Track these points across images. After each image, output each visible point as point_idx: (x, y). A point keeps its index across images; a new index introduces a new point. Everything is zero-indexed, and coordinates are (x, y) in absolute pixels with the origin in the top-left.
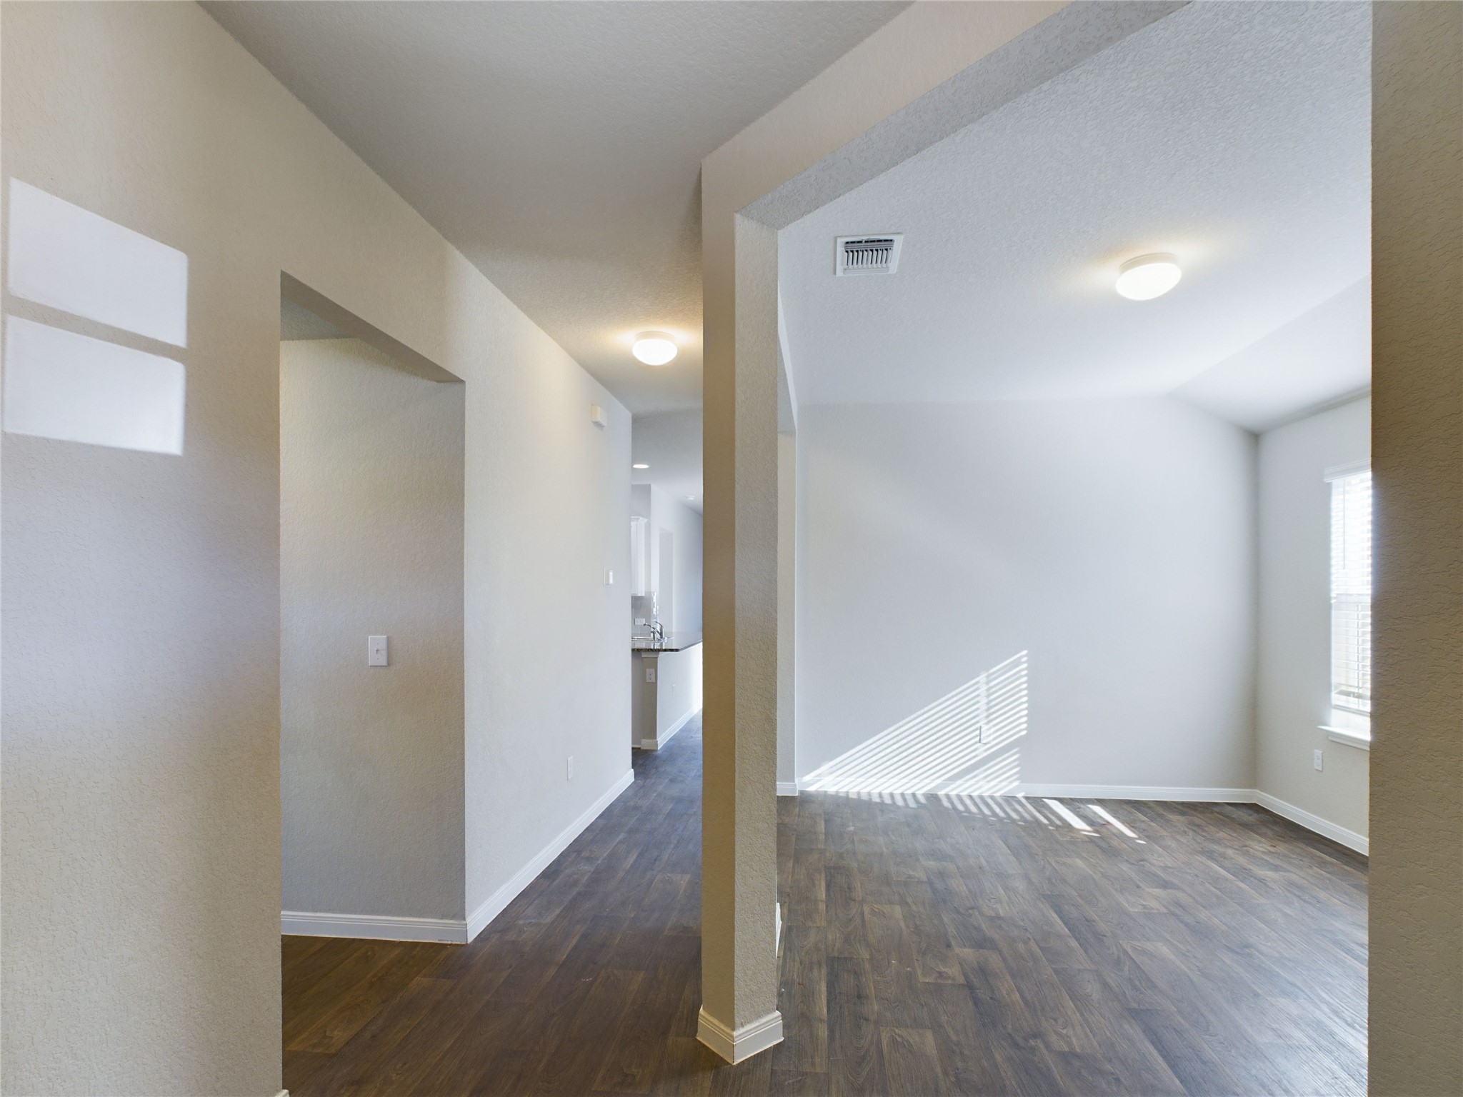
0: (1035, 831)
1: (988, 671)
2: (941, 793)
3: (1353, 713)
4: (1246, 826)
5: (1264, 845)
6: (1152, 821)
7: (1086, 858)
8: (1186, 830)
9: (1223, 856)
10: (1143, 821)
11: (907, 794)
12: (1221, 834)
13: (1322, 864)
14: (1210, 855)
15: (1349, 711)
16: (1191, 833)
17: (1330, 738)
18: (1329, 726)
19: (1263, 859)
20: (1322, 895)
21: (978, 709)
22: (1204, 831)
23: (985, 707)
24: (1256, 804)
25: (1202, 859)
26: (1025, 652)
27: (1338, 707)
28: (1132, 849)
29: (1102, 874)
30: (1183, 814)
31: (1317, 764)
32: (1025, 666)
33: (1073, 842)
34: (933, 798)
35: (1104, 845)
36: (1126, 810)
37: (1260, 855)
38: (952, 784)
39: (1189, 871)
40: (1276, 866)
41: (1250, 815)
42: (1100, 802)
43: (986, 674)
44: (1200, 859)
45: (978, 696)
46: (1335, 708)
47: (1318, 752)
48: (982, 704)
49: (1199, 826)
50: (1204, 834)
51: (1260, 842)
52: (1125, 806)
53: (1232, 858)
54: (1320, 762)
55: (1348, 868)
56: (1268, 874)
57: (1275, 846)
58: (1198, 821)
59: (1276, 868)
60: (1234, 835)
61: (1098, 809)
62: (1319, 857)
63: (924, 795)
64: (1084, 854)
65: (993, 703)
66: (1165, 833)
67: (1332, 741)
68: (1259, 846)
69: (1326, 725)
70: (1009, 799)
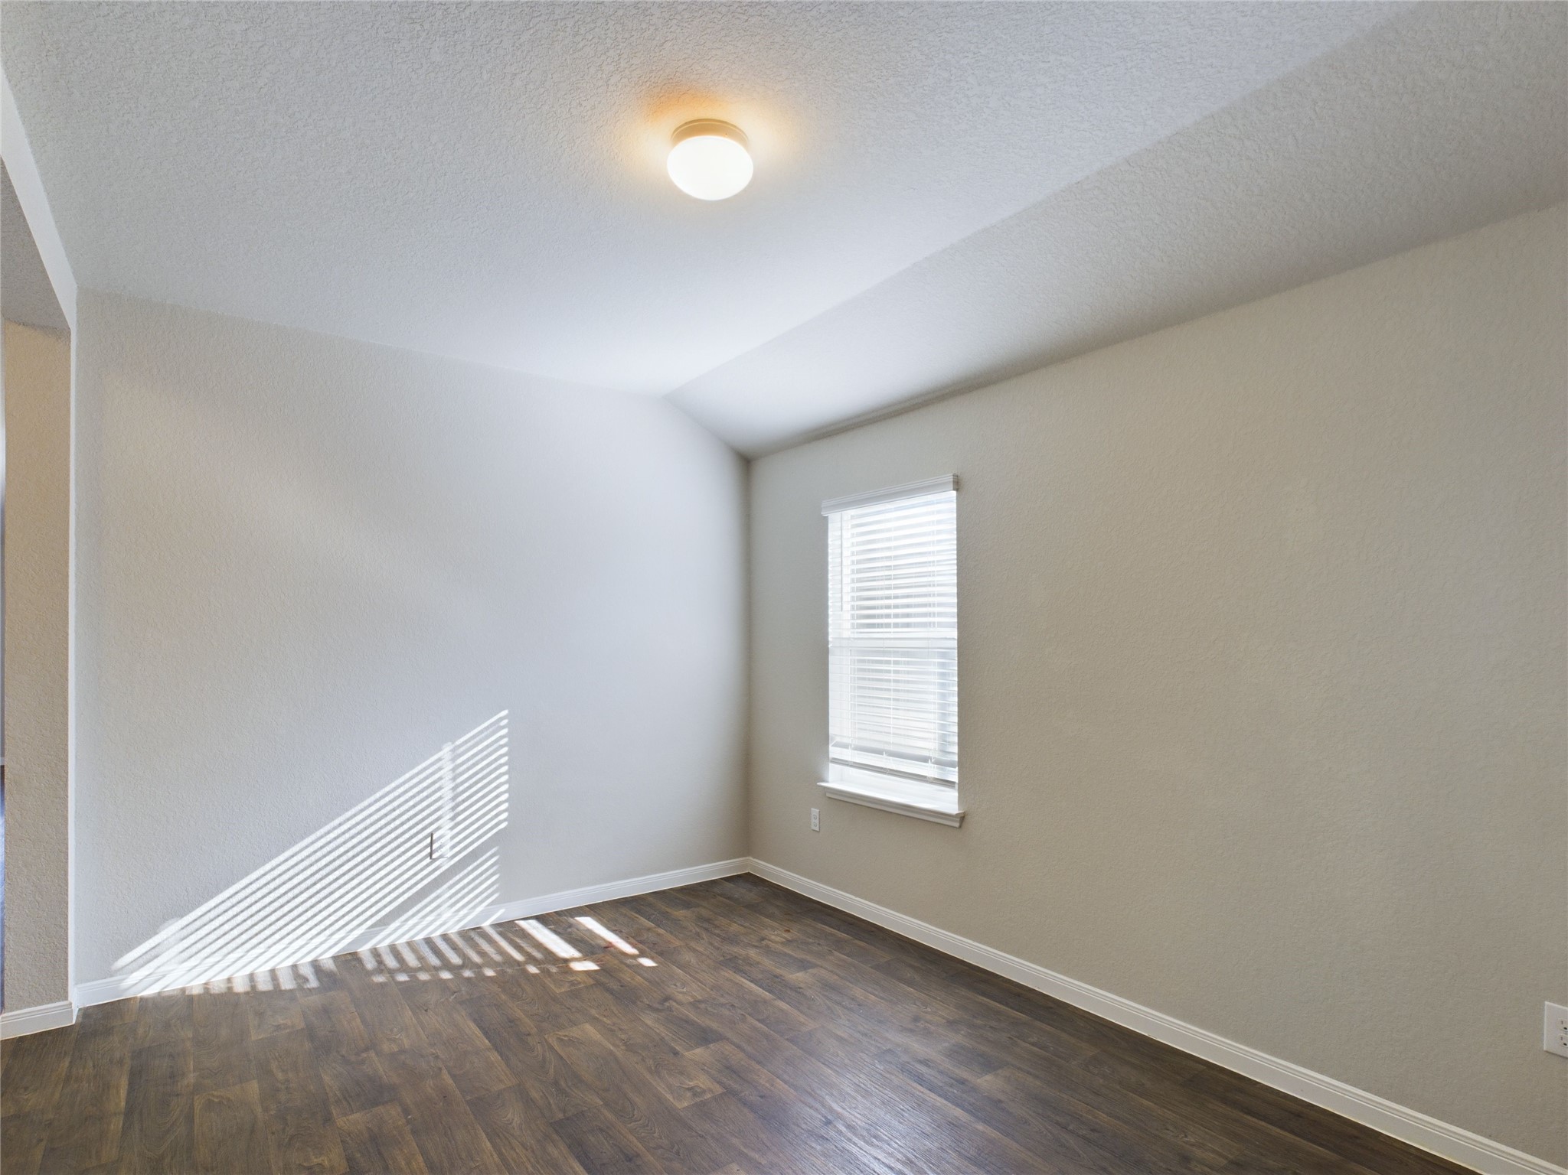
0: (520, 985)
1: (453, 743)
2: (364, 950)
3: (851, 766)
4: (752, 907)
5: (780, 933)
6: (659, 926)
7: (597, 1019)
8: (698, 930)
9: (747, 960)
10: (649, 929)
11: (302, 965)
12: (735, 928)
13: (839, 945)
14: (733, 963)
15: (847, 765)
16: (704, 935)
17: (828, 795)
18: (827, 782)
19: (786, 954)
20: (858, 992)
21: (440, 798)
22: (717, 927)
23: (451, 795)
24: (749, 874)
25: (728, 974)
26: (505, 713)
27: (837, 761)
28: (650, 982)
29: (625, 1044)
30: (687, 906)
31: (815, 824)
32: (504, 731)
33: (575, 994)
34: (349, 960)
35: (614, 985)
36: (625, 915)
37: (780, 947)
38: (382, 930)
39: (723, 1000)
40: (802, 961)
41: (750, 891)
42: (592, 910)
43: (452, 747)
44: (726, 974)
45: (440, 779)
46: (832, 762)
47: (815, 811)
48: (447, 793)
49: (708, 920)
50: (717, 932)
51: (773, 929)
52: (624, 910)
53: (758, 963)
54: (817, 821)
55: (862, 944)
56: (797, 977)
57: (789, 931)
58: (704, 912)
59: (803, 965)
60: (746, 924)
61: (589, 923)
62: (832, 934)
63: (335, 958)
64: (593, 1012)
65: (461, 788)
66: (678, 943)
67: (830, 798)
68: (776, 935)
69: (823, 781)
70: (472, 934)
